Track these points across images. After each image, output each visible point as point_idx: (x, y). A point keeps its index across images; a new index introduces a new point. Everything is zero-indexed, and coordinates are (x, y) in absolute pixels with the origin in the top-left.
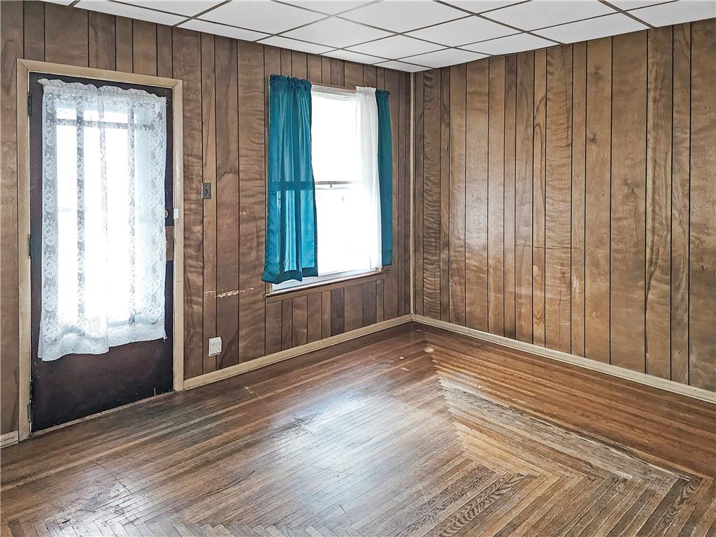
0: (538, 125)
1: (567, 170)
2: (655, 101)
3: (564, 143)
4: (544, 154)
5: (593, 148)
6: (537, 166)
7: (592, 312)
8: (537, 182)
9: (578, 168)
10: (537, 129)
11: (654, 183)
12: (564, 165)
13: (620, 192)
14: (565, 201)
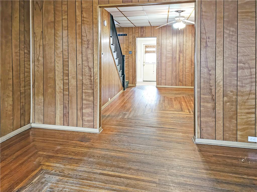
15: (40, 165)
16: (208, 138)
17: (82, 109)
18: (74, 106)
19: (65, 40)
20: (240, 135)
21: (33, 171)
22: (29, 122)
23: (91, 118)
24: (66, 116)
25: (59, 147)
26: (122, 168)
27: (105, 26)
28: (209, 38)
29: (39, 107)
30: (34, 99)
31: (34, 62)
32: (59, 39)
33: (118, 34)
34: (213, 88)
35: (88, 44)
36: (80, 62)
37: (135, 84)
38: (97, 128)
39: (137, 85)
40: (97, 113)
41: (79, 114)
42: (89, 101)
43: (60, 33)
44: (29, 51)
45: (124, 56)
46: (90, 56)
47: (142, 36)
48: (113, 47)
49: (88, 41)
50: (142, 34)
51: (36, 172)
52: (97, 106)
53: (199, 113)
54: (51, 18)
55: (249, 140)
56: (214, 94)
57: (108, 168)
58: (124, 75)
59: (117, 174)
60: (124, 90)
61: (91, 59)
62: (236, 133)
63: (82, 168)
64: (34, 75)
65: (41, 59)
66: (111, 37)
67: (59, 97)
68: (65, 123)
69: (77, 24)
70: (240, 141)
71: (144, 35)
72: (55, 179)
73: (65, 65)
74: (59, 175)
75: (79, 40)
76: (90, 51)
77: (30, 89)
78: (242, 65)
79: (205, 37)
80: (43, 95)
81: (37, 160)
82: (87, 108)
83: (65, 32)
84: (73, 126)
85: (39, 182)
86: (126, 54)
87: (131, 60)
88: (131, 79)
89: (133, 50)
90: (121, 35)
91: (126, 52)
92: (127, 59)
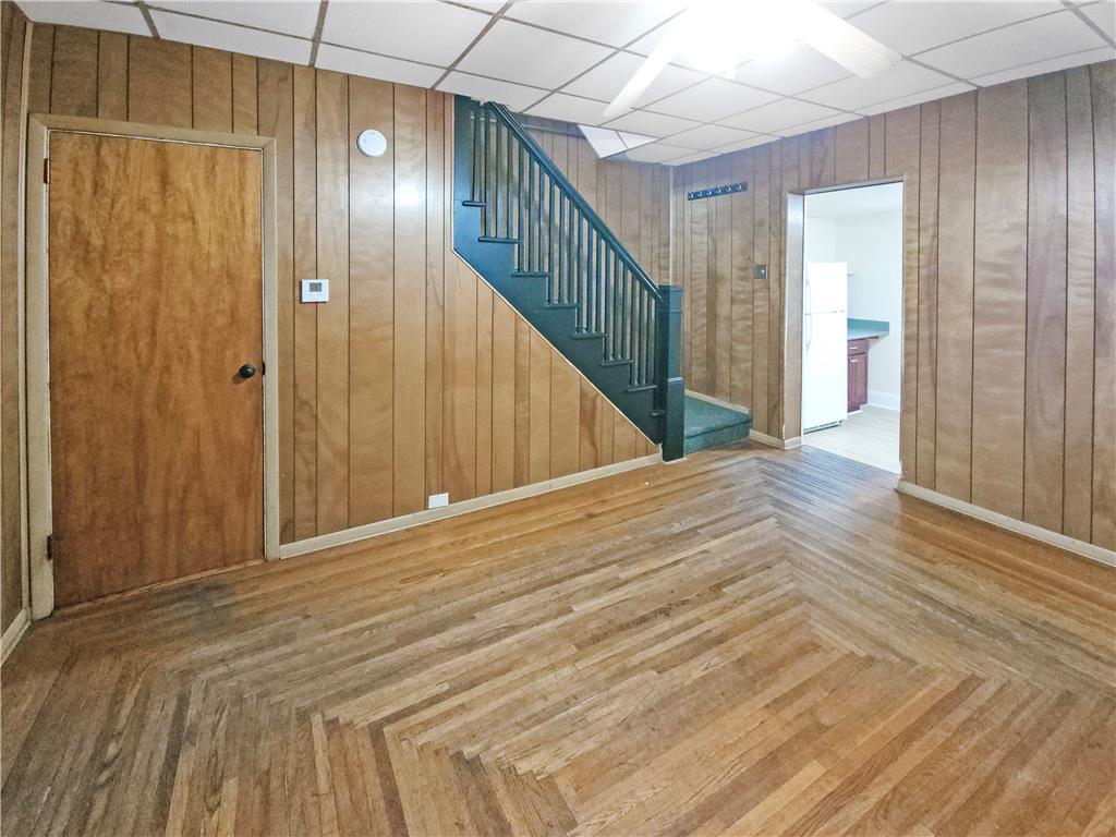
37: (781, 437)
47: (816, 186)
50: (817, 169)
71: (826, 174)
86: (743, 278)
87: (761, 306)
88: (762, 403)
89: (774, 261)
90: (724, 191)
91: (743, 269)
92: (744, 302)
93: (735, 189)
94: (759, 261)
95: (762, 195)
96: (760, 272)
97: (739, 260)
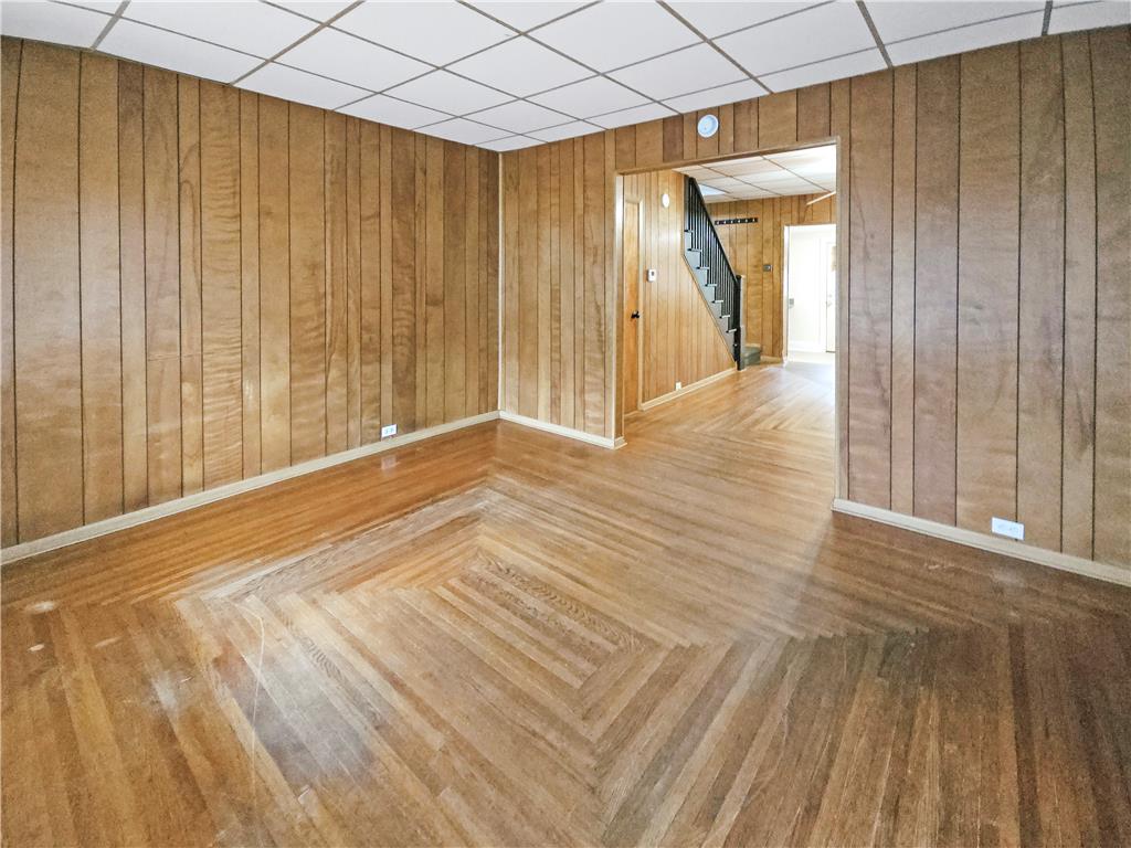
0: (187, 182)
1: (235, 248)
2: (332, 183)
3: (229, 212)
4: (199, 224)
5: (268, 223)
6: (187, 239)
7: (269, 417)
8: (187, 263)
9: (250, 246)
10: (185, 187)
11: (332, 265)
12: (231, 241)
13: (300, 274)
14: (234, 288)
15: (485, 474)
16: (867, 503)
17: (583, 391)
18: (570, 385)
19: (555, 247)
20: (966, 510)
21: (472, 480)
22: (495, 408)
23: (598, 415)
24: (555, 402)
25: (527, 457)
26: (619, 511)
27: (663, 206)
28: (872, 236)
29: (512, 381)
30: (504, 363)
31: (505, 291)
32: (544, 246)
33: (713, 220)
34: (885, 370)
35: (595, 255)
36: (579, 293)
37: (781, 356)
38: (610, 437)
39: (787, 360)
40: (611, 406)
41: (578, 402)
42: (595, 376)
43: (545, 233)
44: (497, 271)
45: (739, 278)
46: (599, 280)
47: (801, 221)
48: (695, 257)
49: (596, 248)
50: (802, 214)
51: (476, 481)
52: (610, 388)
53: (846, 432)
54: (532, 205)
55: (995, 529)
56: (886, 384)
57: (590, 505)
58: (739, 330)
59: (602, 516)
60: (739, 369)
61: (599, 287)
62: (953, 501)
63: (547, 495)
64: (505, 318)
65: (516, 285)
66: (686, 231)
67: (544, 362)
68: (554, 419)
69: (577, 213)
70: (965, 527)
71: (808, 217)
72: (498, 497)
73: (555, 297)
74: (505, 494)
75: (579, 248)
76: (598, 270)
77: (498, 344)
78: (972, 310)
79: (862, 235)
80: (519, 358)
81: (485, 467)
82: (592, 391)
83: (555, 230)
84: (567, 426)
85: (474, 495)
86: (755, 272)
87: (768, 287)
88: (768, 341)
89: (776, 262)
90: (743, 221)
91: (756, 266)
92: (757, 285)
93: (750, 220)
94: (766, 262)
95: (768, 225)
96: (766, 268)
97: (753, 261)
